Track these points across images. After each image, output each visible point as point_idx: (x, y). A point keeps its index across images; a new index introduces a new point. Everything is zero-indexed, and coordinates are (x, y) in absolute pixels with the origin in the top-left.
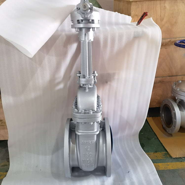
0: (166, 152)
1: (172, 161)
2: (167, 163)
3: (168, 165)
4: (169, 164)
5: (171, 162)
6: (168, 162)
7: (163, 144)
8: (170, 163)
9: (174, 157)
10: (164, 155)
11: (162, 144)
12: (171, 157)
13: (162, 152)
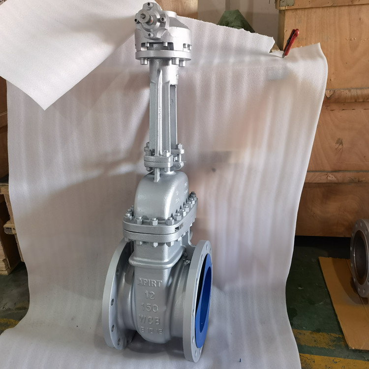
0: (341, 336)
1: (348, 356)
2: (333, 358)
3: (336, 362)
4: (338, 361)
5: (345, 358)
6: (337, 357)
7: (339, 318)
8: (342, 359)
9: (353, 348)
10: (334, 341)
11: (336, 316)
12: (347, 346)
13: (332, 334)
